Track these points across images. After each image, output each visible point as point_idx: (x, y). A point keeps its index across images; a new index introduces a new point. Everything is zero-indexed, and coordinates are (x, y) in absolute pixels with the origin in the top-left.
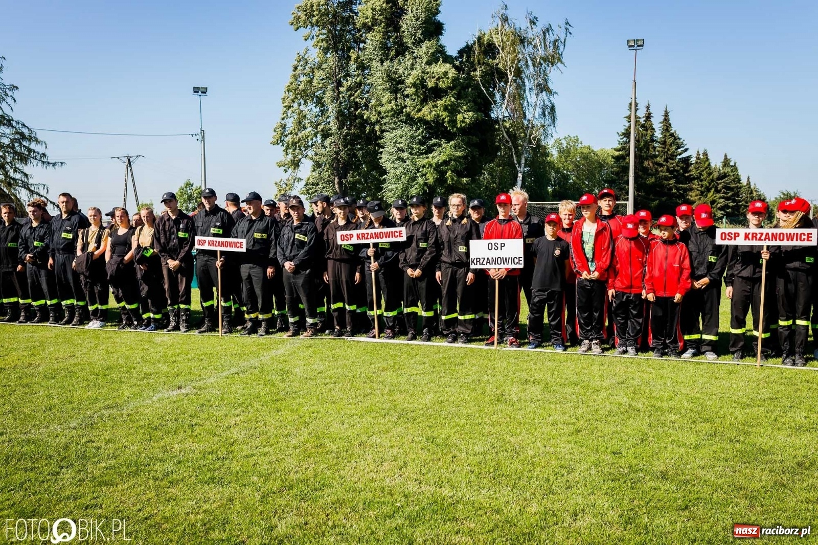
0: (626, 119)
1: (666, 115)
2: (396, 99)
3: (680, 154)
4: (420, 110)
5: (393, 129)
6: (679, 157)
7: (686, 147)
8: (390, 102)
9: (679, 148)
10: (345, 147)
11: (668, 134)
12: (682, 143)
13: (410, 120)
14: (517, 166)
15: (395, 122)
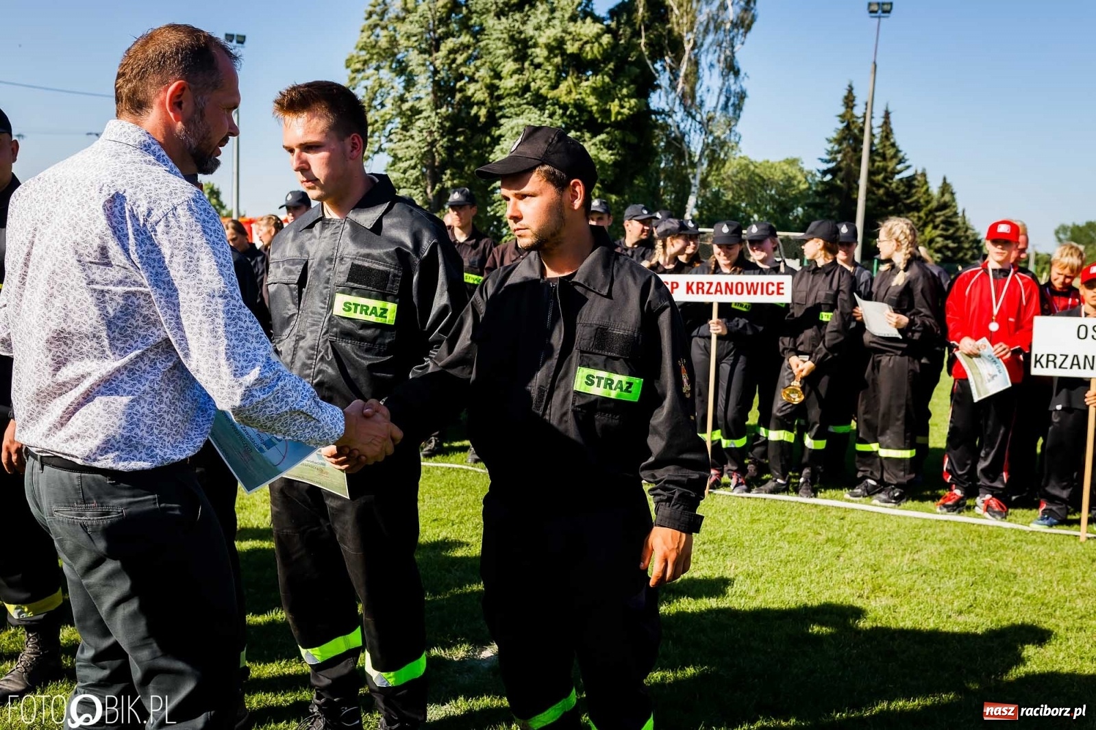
0: (839, 119)
1: (887, 115)
2: (520, 71)
3: (899, 172)
4: (554, 87)
5: (517, 115)
6: (898, 177)
7: (907, 163)
8: (511, 76)
9: (900, 162)
10: (442, 136)
11: (888, 143)
12: (903, 158)
13: (539, 101)
14: (691, 176)
15: (519, 105)
